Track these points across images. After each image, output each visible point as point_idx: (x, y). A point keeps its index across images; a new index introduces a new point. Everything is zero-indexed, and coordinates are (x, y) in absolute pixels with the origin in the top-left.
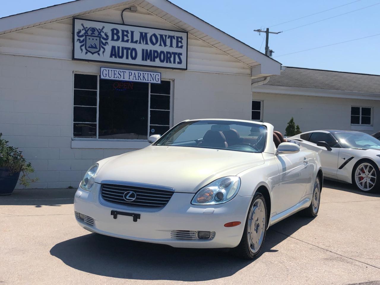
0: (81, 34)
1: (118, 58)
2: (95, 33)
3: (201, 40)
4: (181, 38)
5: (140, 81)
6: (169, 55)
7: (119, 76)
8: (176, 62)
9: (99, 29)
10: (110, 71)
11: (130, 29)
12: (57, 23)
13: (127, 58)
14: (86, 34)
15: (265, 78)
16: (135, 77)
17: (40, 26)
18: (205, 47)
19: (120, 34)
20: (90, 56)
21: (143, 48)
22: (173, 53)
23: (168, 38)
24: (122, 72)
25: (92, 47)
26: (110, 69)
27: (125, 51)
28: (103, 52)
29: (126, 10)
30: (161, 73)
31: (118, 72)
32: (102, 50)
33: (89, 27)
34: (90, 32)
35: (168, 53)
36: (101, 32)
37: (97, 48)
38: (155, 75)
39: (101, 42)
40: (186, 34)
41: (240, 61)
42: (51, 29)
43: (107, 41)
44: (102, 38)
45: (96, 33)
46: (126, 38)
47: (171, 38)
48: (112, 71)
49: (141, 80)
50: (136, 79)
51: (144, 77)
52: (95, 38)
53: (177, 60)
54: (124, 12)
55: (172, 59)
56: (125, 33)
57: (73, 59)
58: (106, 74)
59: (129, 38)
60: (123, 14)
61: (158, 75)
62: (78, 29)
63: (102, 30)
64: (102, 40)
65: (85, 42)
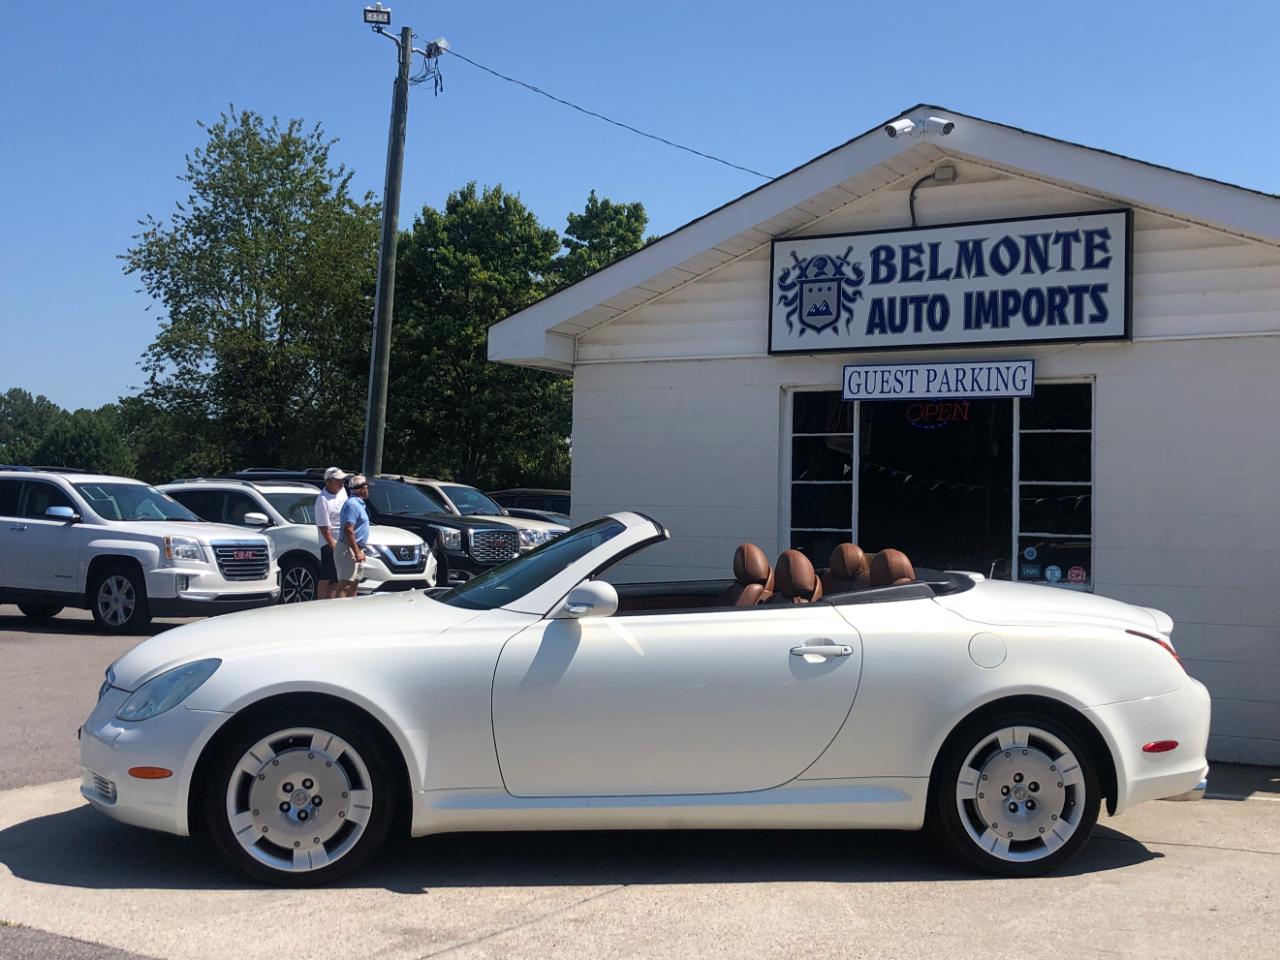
0: (789, 281)
1: (889, 332)
2: (825, 270)
3: (1194, 225)
4: (1104, 234)
5: (961, 394)
6: (1058, 299)
7: (898, 387)
8: (1086, 318)
9: (838, 257)
10: (871, 375)
11: (924, 238)
12: (739, 261)
13: (918, 328)
14: (804, 279)
16: (948, 383)
17: (698, 278)
18: (1214, 245)
19: (898, 261)
20: (812, 340)
21: (969, 290)
22: (1072, 289)
23: (1056, 241)
24: (907, 371)
25: (817, 312)
26: (871, 369)
27: (911, 309)
28: (848, 321)
29: (924, 183)
30: (1033, 361)
31: (893, 373)
32: (844, 315)
33: (809, 259)
34: (812, 272)
35: (1053, 291)
36: (842, 264)
37: (830, 314)
38: (1011, 371)
39: (841, 293)
40: (1123, 215)
42: (727, 280)
43: (861, 288)
44: (846, 281)
45: (830, 270)
46: (914, 269)
47: (1066, 239)
48: (875, 372)
49: (965, 390)
50: (949, 390)
51: (974, 380)
52: (825, 286)
53: (1089, 308)
54: (919, 192)
55: (1070, 311)
56: (913, 254)
57: (770, 352)
58: (859, 385)
59: (923, 268)
60: (915, 198)
61: (1025, 369)
62: (783, 269)
63: (844, 260)
64: (844, 286)
65: (798, 301)
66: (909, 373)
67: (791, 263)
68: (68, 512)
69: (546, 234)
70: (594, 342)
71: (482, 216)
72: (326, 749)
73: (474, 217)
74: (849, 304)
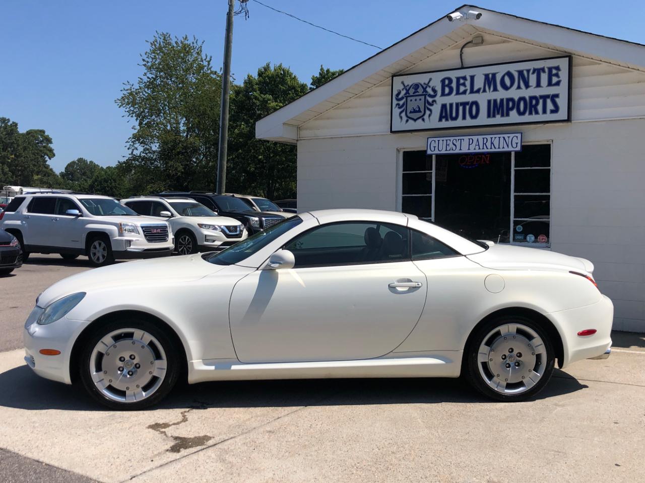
0: (400, 96)
1: (450, 120)
2: (418, 90)
3: (603, 63)
4: (558, 68)
5: (485, 150)
6: (534, 102)
7: (454, 148)
8: (548, 111)
9: (424, 84)
10: (441, 142)
11: (467, 73)
12: (377, 87)
13: (464, 118)
14: (408, 95)
16: (479, 145)
17: (357, 96)
19: (454, 85)
20: (412, 125)
21: (489, 99)
22: (541, 97)
23: (533, 73)
24: (458, 140)
25: (415, 111)
26: (441, 139)
27: (461, 108)
28: (430, 116)
29: (467, 45)
30: (522, 133)
31: (452, 142)
32: (428, 112)
33: (410, 84)
34: (411, 91)
35: (531, 98)
36: (426, 87)
37: (421, 112)
38: (510, 139)
39: (426, 102)
40: (568, 59)
42: (370, 97)
43: (436, 99)
44: (428, 96)
45: (420, 90)
46: (462, 89)
47: (538, 71)
48: (443, 140)
49: (487, 148)
50: (479, 149)
51: (492, 143)
52: (418, 98)
53: (550, 106)
54: (465, 50)
55: (540, 108)
57: (391, 132)
58: (435, 147)
59: (466, 88)
60: (463, 53)
61: (517, 137)
62: (397, 90)
63: (428, 85)
64: (427, 98)
65: (405, 106)
66: (460, 140)
67: (402, 87)
68: (77, 212)
69: (302, 85)
70: (307, 129)
71: (273, 77)
72: (141, 339)
73: (269, 78)
74: (431, 107)
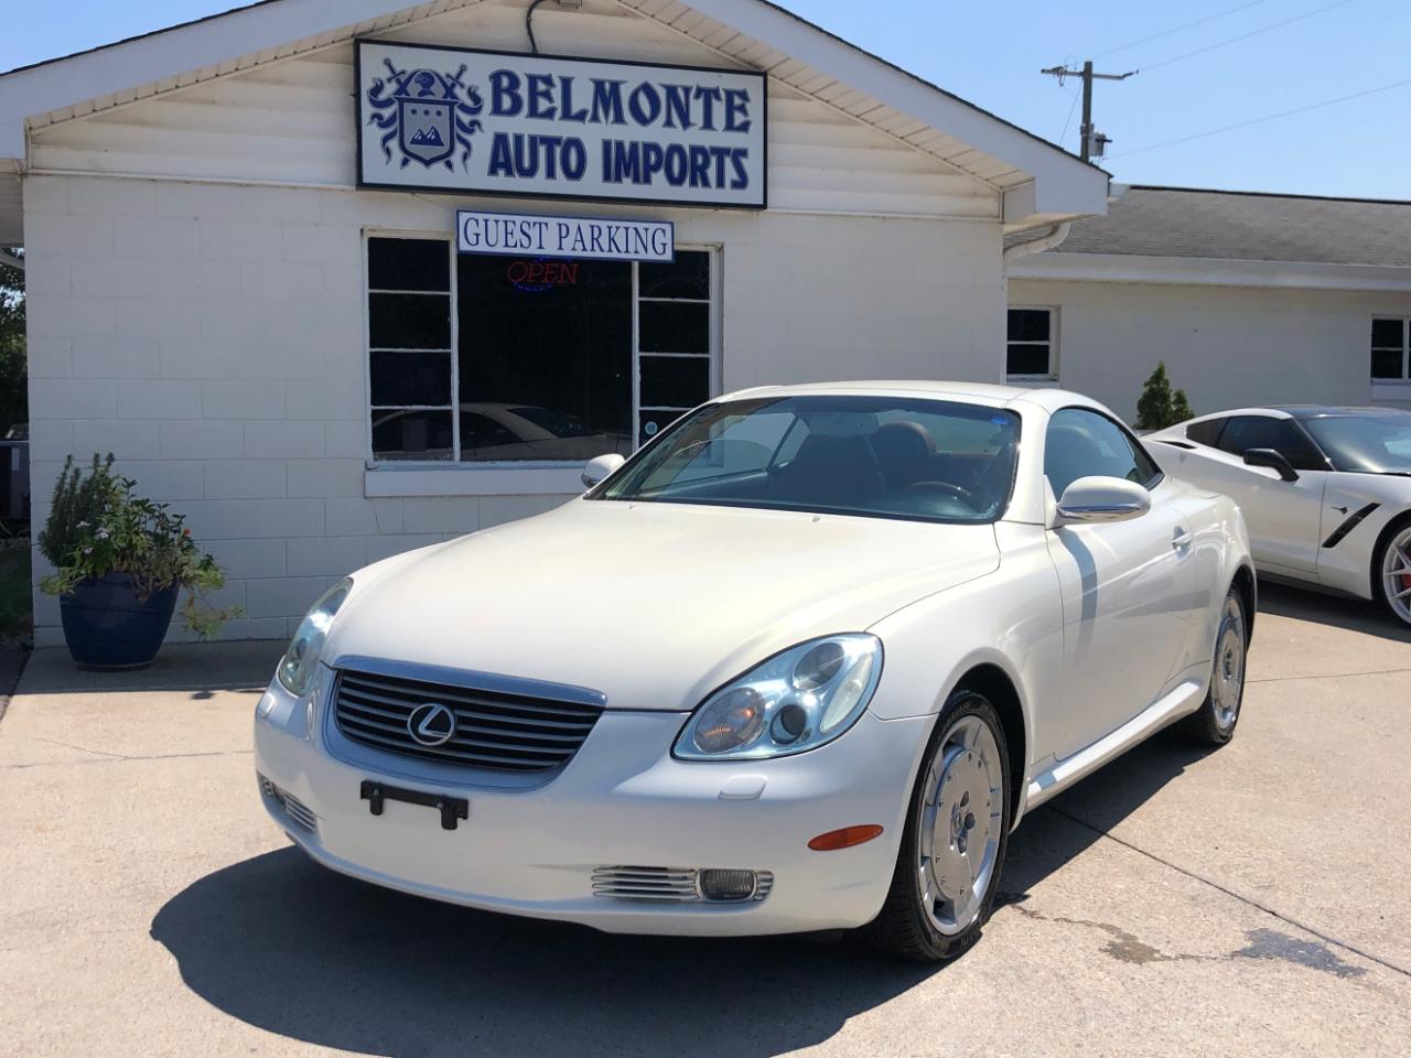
0: (382, 96)
1: (516, 175)
2: (432, 89)
3: (815, 99)
4: (743, 95)
5: (597, 254)
6: (700, 160)
7: (525, 241)
8: (728, 183)
9: (448, 76)
10: (491, 225)
11: (557, 70)
12: (300, 59)
13: (551, 174)
14: (403, 96)
15: (1054, 227)
16: (582, 241)
17: (238, 73)
18: (831, 122)
19: (523, 91)
20: (416, 174)
21: (607, 138)
22: (715, 151)
23: (697, 96)
24: (534, 224)
25: (424, 141)
26: (492, 217)
27: (542, 150)
28: (465, 157)
29: (541, 4)
30: (672, 224)
31: (518, 225)
32: (460, 149)
33: (410, 70)
34: (414, 89)
35: (695, 150)
36: (453, 85)
37: (442, 144)
38: (650, 233)
39: (454, 121)
40: (761, 79)
41: (958, 169)
42: (282, 82)
43: (479, 117)
44: (459, 107)
45: (438, 91)
46: (543, 105)
47: (708, 95)
48: (497, 221)
49: (602, 250)
50: (584, 249)
51: (611, 240)
52: (433, 109)
53: (731, 173)
54: (536, 12)
55: (712, 173)
56: (541, 87)
57: (360, 184)
58: (477, 235)
59: (554, 105)
60: (532, 20)
61: (664, 231)
62: (374, 79)
63: (456, 80)
64: (458, 112)
65: (397, 124)
66: (537, 226)
67: (385, 74)
70: (58, 143)
72: (974, 744)
74: (465, 136)
